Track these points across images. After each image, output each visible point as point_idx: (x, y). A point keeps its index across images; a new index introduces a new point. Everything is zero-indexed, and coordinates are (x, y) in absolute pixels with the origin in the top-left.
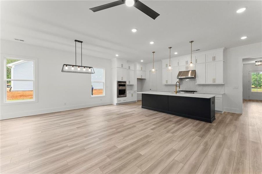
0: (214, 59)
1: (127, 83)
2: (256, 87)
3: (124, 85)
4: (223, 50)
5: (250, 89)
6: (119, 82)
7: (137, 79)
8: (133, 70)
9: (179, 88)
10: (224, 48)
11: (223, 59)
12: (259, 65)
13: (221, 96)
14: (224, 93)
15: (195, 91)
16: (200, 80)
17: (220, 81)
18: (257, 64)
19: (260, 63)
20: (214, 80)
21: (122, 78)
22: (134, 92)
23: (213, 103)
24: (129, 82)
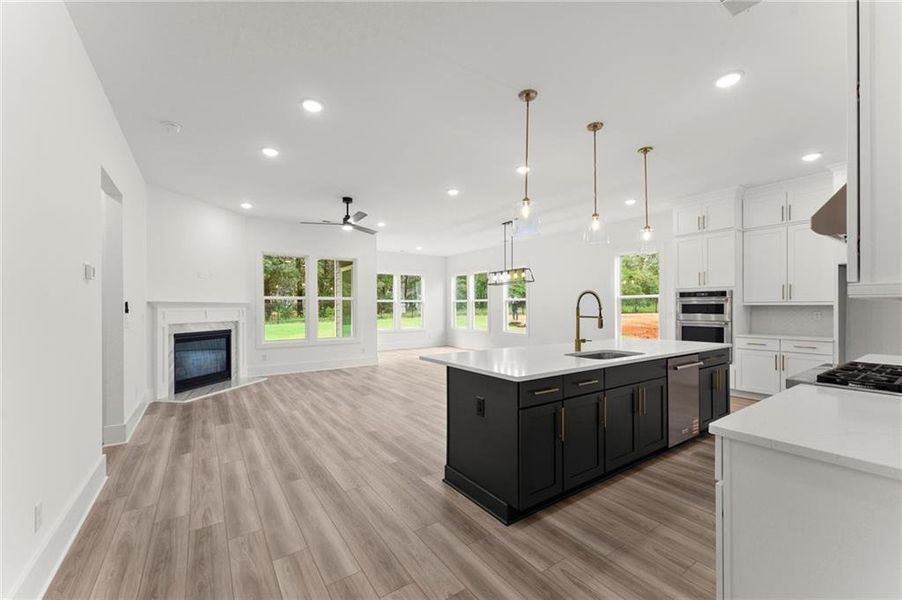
21: (702, 276)
22: (795, 350)
23: (481, 407)
24: (787, 290)
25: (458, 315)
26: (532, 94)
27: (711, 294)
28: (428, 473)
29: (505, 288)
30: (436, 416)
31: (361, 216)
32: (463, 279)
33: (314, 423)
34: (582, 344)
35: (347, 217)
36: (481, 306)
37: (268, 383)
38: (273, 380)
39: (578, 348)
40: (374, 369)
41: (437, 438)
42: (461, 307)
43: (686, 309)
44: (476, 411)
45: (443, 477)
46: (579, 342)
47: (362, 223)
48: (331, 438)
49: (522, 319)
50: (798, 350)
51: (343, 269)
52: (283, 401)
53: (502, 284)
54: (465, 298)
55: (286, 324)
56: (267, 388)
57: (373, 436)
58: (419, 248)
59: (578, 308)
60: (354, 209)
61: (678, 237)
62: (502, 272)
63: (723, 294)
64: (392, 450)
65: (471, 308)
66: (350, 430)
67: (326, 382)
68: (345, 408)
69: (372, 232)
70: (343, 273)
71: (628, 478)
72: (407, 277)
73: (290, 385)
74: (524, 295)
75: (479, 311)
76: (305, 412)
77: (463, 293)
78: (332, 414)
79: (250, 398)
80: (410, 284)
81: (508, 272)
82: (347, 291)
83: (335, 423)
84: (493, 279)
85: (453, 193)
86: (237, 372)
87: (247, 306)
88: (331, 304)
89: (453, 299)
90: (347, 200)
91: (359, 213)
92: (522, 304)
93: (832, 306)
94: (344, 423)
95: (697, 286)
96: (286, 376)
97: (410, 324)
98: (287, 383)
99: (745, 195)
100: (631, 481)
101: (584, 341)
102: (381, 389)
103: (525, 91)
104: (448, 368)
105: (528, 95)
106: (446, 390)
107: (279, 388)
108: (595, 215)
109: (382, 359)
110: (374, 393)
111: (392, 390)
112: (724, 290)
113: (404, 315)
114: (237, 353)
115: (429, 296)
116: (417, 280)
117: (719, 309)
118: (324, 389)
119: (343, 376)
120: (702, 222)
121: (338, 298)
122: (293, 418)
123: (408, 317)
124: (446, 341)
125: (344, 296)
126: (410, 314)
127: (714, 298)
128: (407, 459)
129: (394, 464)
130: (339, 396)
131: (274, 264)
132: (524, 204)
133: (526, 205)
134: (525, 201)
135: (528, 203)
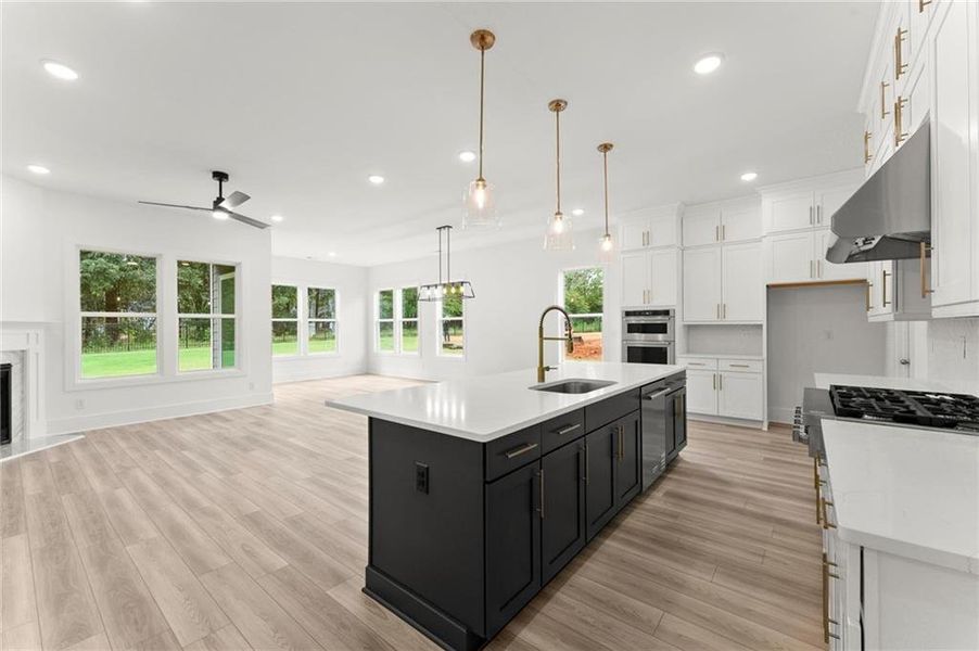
7: (769, 286)
21: (647, 294)
22: (729, 368)
23: (424, 480)
24: (722, 309)
25: (381, 336)
26: (489, 39)
27: (655, 313)
28: (339, 579)
29: (439, 306)
30: (352, 474)
31: (241, 198)
32: (387, 295)
33: (150, 507)
34: (546, 372)
35: (220, 199)
36: (410, 327)
37: (82, 444)
38: (93, 440)
39: (542, 378)
40: (268, 410)
41: (353, 511)
42: (386, 327)
43: (632, 328)
44: (415, 484)
45: (364, 586)
46: (543, 370)
47: (242, 209)
48: (176, 533)
49: (454, 340)
50: (734, 369)
51: (222, 277)
52: (102, 473)
53: (435, 300)
54: (391, 317)
55: (141, 352)
56: (78, 453)
57: (254, 521)
58: (332, 254)
59: (541, 328)
60: (229, 188)
61: (623, 252)
62: (436, 286)
63: (666, 313)
64: (282, 544)
65: (398, 328)
66: (214, 515)
67: (187, 435)
68: (211, 476)
69: (262, 226)
70: (223, 281)
71: (607, 542)
72: (317, 290)
73: (123, 445)
74: (460, 314)
75: (408, 331)
76: (140, 489)
77: (387, 312)
78: (187, 487)
79: (39, 472)
80: (322, 300)
81: (444, 285)
82: (228, 306)
83: (190, 505)
84: (424, 293)
85: (377, 180)
86: (23, 429)
87: (47, 326)
88: (206, 324)
89: (376, 318)
90: (221, 176)
91: (236, 193)
92: (459, 324)
93: (761, 326)
94: (206, 503)
95: (642, 305)
96: (120, 431)
97: (322, 349)
98: (117, 439)
99: (686, 213)
100: (611, 545)
101: (548, 369)
102: (274, 440)
103: (479, 32)
104: (371, 419)
105: (483, 38)
106: (367, 434)
107: (102, 451)
108: (558, 213)
109: (279, 395)
110: (263, 446)
111: (291, 440)
112: (667, 308)
113: (313, 338)
114: (23, 400)
115: (345, 314)
116: (330, 294)
117: (662, 329)
118: (183, 446)
119: (218, 423)
120: (647, 238)
121: (216, 316)
122: (114, 503)
123: (321, 339)
124: (367, 369)
125: (223, 312)
126: (322, 336)
127: (659, 317)
128: (306, 558)
129: (283, 570)
130: (207, 456)
131: (122, 269)
132: (478, 185)
133: (481, 187)
134: (480, 183)
135: (484, 186)
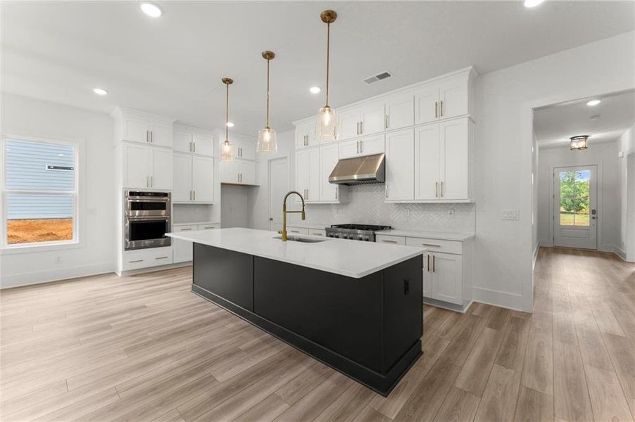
0: (439, 109)
1: (175, 199)
2: (568, 211)
3: (162, 206)
4: (466, 78)
5: (555, 218)
6: (132, 194)
7: (222, 184)
8: (208, 156)
9: (304, 218)
10: (471, 67)
11: (469, 111)
12: (579, 149)
13: (458, 248)
14: (472, 234)
15: (382, 228)
16: (399, 188)
17: (457, 191)
18: (575, 145)
19: (582, 144)
20: (440, 186)
21: (150, 180)
24: (192, 194)
27: (156, 195)
43: (135, 206)
59: (285, 205)
63: (166, 195)
95: (146, 188)
112: (166, 192)
120: (150, 137)
127: (159, 198)
132: (324, 111)
133: (327, 112)
134: (327, 109)
135: (330, 111)
